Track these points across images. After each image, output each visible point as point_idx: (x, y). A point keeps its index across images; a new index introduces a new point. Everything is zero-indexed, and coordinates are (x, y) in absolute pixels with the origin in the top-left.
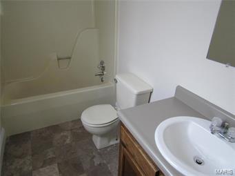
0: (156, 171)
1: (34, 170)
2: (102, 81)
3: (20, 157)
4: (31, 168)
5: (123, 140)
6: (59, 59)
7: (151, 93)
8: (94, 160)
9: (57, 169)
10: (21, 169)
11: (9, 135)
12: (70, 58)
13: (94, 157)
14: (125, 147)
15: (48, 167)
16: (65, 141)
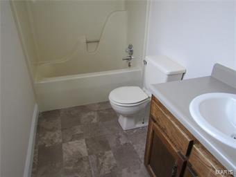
0: (189, 140)
1: (64, 142)
2: (129, 66)
3: (51, 130)
4: (61, 141)
5: (153, 114)
6: (87, 42)
7: (184, 74)
8: (120, 139)
9: (85, 144)
10: (52, 140)
11: (41, 111)
12: (98, 42)
13: (119, 137)
14: (155, 122)
15: (76, 141)
16: (92, 120)
